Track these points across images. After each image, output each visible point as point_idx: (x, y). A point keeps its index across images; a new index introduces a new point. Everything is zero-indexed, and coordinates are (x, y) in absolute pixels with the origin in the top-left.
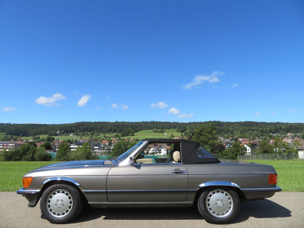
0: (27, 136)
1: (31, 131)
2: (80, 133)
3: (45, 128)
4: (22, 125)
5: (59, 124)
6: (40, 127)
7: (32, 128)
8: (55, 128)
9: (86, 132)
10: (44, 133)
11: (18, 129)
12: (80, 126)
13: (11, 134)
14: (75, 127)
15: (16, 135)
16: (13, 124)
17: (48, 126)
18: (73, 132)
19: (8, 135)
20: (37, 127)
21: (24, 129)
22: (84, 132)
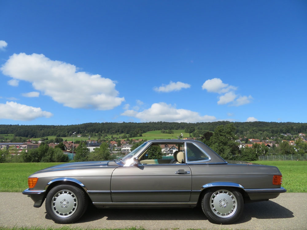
0: (36, 138)
1: (39, 132)
2: (88, 134)
3: (53, 129)
4: (30, 126)
5: (67, 125)
6: (48, 128)
7: (40, 129)
8: (63, 129)
9: (94, 133)
10: (52, 135)
11: (26, 131)
12: (88, 127)
13: (20, 136)
14: (83, 128)
15: (24, 136)
16: (22, 125)
17: (56, 127)
18: (81, 133)
19: (16, 136)
20: (45, 128)
21: (32, 130)
22: (91, 133)
